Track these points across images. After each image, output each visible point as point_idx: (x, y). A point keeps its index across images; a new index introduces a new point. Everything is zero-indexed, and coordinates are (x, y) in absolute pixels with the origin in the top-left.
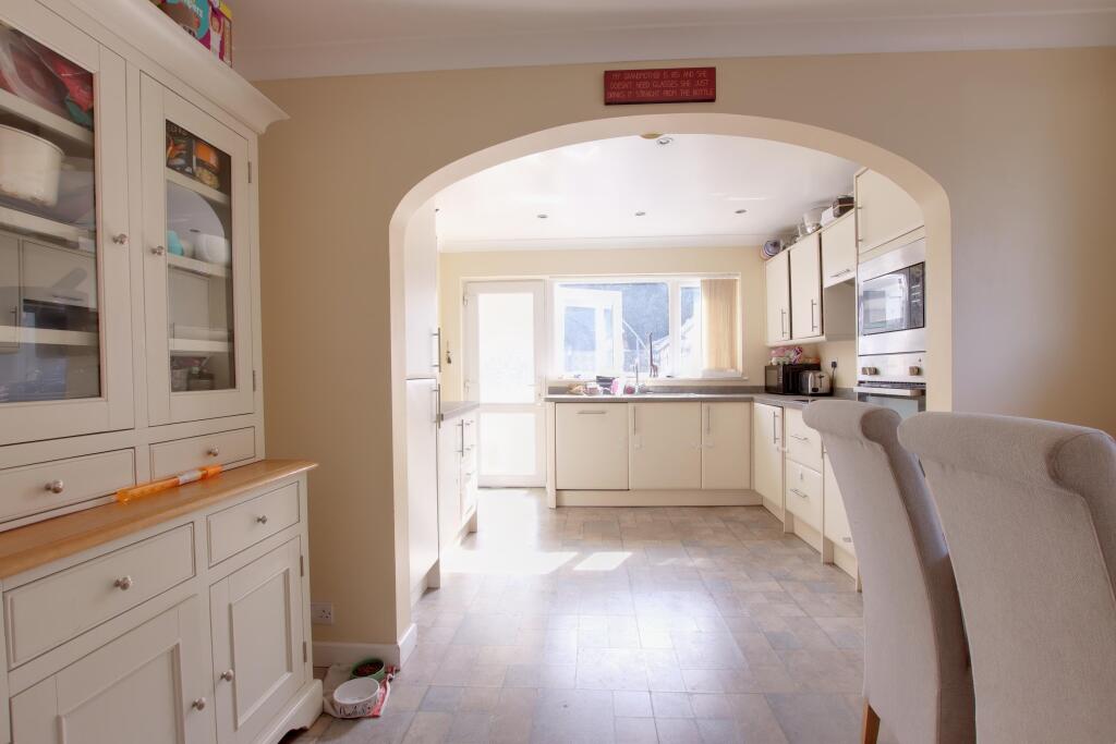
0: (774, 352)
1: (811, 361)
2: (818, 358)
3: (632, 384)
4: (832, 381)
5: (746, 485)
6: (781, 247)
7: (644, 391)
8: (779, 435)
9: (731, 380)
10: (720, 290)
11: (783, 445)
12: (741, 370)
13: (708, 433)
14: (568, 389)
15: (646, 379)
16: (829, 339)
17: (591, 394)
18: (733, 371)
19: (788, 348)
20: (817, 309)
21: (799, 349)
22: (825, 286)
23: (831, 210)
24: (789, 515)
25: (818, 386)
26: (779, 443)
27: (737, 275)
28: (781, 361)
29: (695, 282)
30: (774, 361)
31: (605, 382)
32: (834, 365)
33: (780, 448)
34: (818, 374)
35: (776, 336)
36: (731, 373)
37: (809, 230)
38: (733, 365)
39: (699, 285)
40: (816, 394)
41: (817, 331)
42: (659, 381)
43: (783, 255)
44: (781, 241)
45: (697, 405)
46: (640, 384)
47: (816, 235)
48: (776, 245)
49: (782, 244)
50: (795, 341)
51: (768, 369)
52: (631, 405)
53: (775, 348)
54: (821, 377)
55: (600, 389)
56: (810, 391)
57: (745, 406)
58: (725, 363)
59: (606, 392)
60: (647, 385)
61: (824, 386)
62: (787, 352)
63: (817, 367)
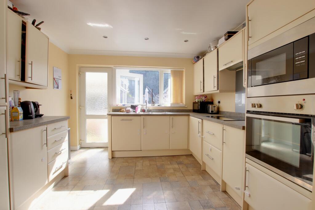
0: (196, 97)
1: (210, 101)
2: (212, 100)
3: (145, 108)
4: (218, 108)
5: (186, 147)
6: (200, 58)
7: (149, 111)
8: (200, 130)
9: (181, 107)
10: (177, 74)
11: (202, 135)
12: (185, 104)
13: (172, 128)
14: (119, 110)
15: (150, 106)
16: (220, 92)
17: (128, 113)
18: (182, 104)
19: (202, 96)
20: (216, 80)
21: (206, 96)
22: (220, 70)
23: (224, 37)
24: (203, 163)
25: (213, 110)
26: (200, 134)
27: (183, 69)
28: (199, 100)
29: (169, 71)
30: (197, 100)
31: (134, 107)
32: (219, 102)
33: (201, 136)
34: (213, 106)
35: (198, 91)
36: (181, 105)
37: (212, 49)
38: (182, 102)
39: (170, 72)
40: (212, 113)
41: (216, 89)
42: (155, 107)
43: (201, 61)
44: (200, 56)
45: (169, 117)
46: (147, 108)
47: (216, 50)
48: (198, 57)
49: (200, 57)
50: (205, 93)
51: (194, 103)
52: (142, 117)
53: (197, 96)
54: (214, 107)
55: (131, 110)
56: (210, 112)
57: (186, 117)
58: (179, 101)
59: (134, 112)
60: (150, 108)
61: (215, 110)
62: (201, 97)
63: (212, 103)
